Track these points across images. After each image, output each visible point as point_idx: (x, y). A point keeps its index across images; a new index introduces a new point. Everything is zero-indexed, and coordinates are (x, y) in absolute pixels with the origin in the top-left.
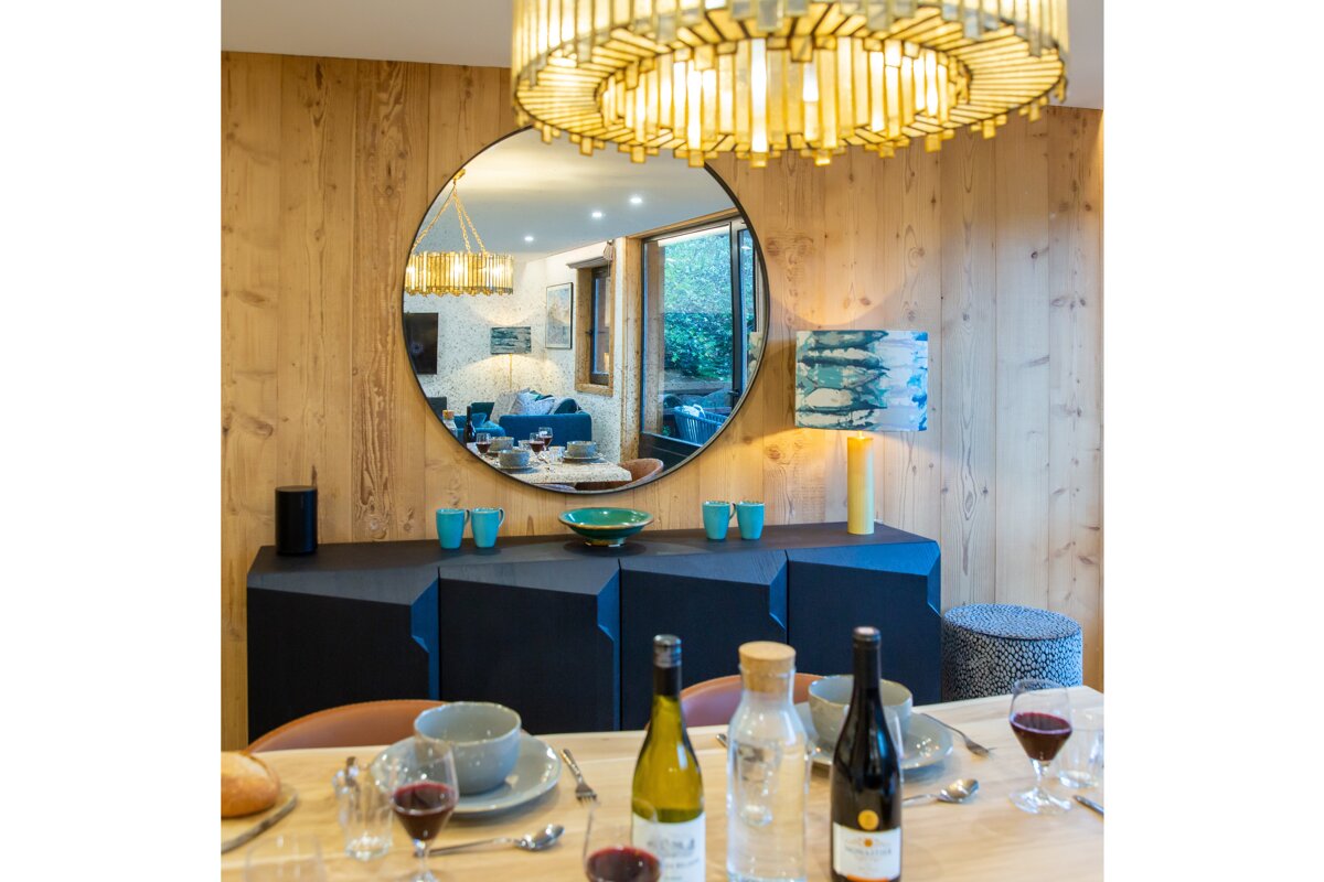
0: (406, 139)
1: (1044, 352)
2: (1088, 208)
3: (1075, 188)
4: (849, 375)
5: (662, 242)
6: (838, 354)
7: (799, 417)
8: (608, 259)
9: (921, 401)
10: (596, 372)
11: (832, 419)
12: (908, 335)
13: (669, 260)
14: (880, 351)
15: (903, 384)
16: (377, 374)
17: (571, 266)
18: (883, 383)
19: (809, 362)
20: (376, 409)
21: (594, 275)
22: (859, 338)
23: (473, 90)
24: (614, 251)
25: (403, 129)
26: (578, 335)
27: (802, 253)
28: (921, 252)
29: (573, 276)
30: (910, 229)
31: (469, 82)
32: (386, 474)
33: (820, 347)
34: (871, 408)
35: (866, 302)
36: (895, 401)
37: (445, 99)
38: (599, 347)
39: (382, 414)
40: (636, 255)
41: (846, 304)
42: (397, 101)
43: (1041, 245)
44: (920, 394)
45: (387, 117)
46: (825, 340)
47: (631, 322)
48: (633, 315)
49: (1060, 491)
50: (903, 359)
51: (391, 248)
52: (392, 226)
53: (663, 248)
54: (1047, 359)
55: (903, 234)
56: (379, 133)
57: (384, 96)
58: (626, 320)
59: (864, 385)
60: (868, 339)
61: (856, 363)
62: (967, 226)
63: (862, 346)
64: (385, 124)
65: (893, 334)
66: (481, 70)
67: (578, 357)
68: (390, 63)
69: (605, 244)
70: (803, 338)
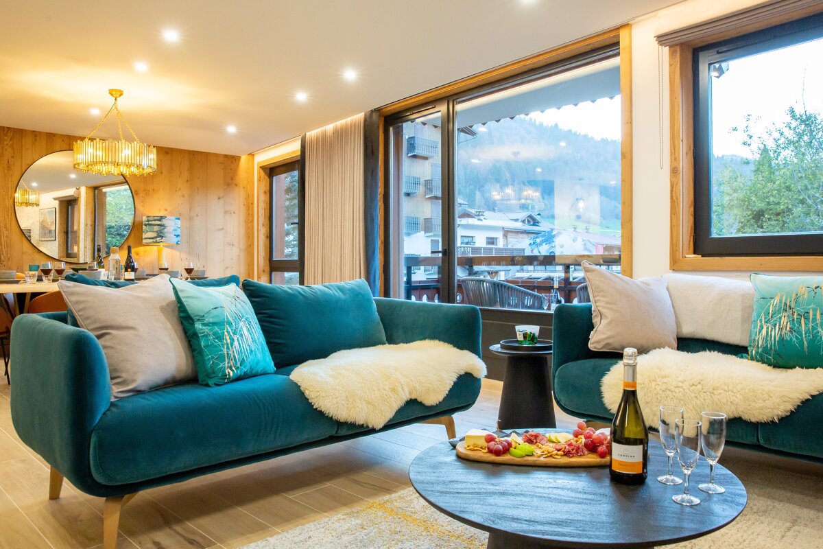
0: (14, 153)
1: (222, 227)
2: (236, 185)
3: (232, 179)
4: (156, 228)
5: (104, 190)
6: (153, 222)
7: (144, 241)
8: (76, 196)
9: (178, 236)
10: (69, 252)
11: (151, 240)
12: (173, 218)
13: (109, 199)
14: (164, 222)
15: (171, 230)
16: (5, 225)
17: (55, 199)
18: (165, 230)
19: (146, 225)
20: (5, 235)
21: (68, 204)
22: (159, 218)
23: (38, 139)
24: (79, 193)
25: (13, 149)
26: (59, 233)
27: (146, 194)
28: (183, 196)
29: (56, 204)
30: (180, 189)
31: (36, 136)
32: (9, 255)
33: (148, 221)
34: (162, 237)
35: (166, 210)
36: (169, 235)
37: (27, 141)
38: (71, 240)
39: (7, 237)
40: (91, 194)
41: (160, 210)
42: (10, 140)
43: (221, 196)
44: (177, 234)
45: (7, 145)
46: (150, 219)
47: (89, 226)
48: (90, 223)
49: (227, 268)
50: (172, 225)
51: (10, 186)
52: (10, 179)
53: (105, 193)
54: (223, 229)
55: (178, 190)
56: (4, 150)
57: (6, 138)
58: (86, 225)
59: (160, 231)
60: (161, 218)
61: (158, 225)
62: (198, 189)
63: (160, 220)
64: (6, 147)
65: (168, 217)
66: (40, 132)
67: (59, 245)
68: (8, 128)
69: (75, 189)
70: (144, 219)
